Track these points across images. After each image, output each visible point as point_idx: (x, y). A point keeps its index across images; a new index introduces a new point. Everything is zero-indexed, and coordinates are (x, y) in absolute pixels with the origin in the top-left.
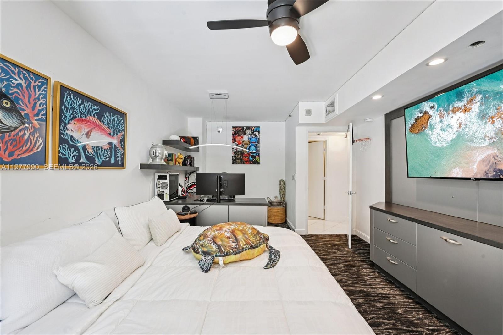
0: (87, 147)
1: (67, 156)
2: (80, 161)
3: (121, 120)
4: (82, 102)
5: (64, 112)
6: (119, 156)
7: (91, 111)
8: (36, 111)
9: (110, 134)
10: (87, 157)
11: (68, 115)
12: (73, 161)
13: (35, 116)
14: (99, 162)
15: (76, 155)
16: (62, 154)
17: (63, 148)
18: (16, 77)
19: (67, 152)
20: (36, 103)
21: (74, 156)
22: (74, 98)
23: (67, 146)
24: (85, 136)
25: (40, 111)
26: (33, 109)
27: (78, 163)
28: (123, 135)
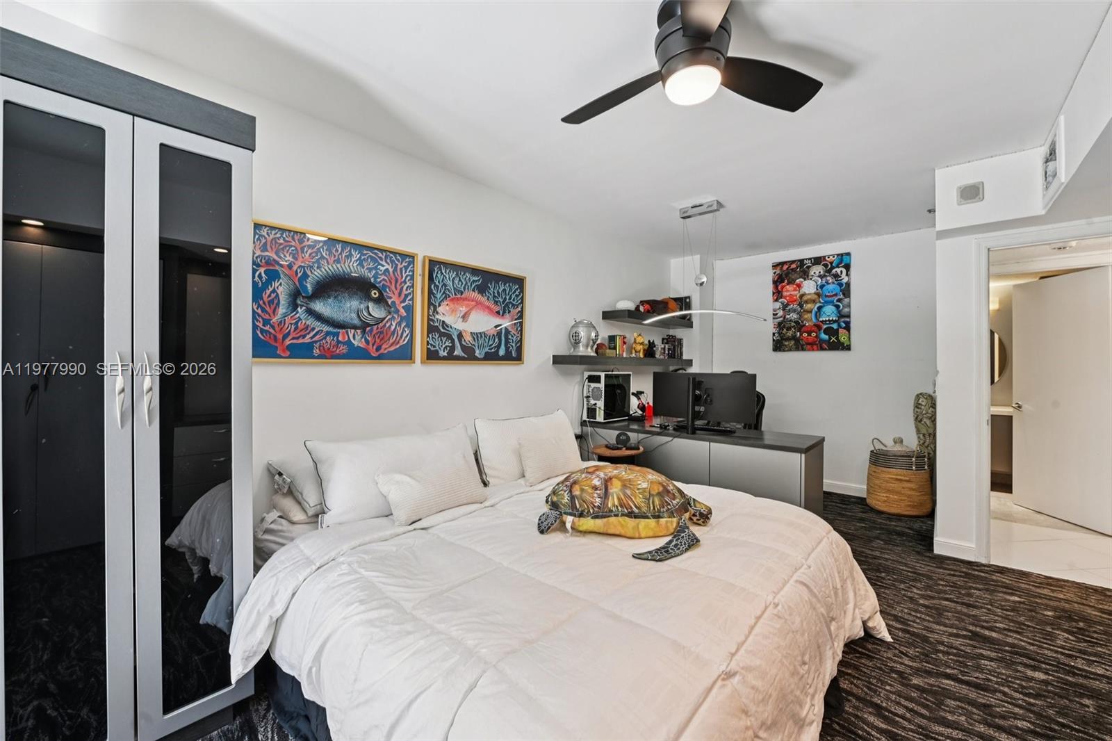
0: (464, 334)
1: (437, 348)
2: (455, 354)
3: (517, 289)
4: (457, 274)
5: (434, 291)
6: (514, 345)
7: (469, 284)
8: (403, 296)
9: (498, 313)
10: (464, 348)
11: (438, 296)
12: (445, 354)
13: (401, 302)
14: (480, 354)
15: (448, 346)
16: (431, 345)
17: (432, 338)
18: (384, 263)
19: (437, 343)
20: (402, 288)
21: (446, 347)
22: (446, 272)
23: (437, 336)
24: (462, 319)
25: (406, 296)
26: (400, 294)
27: (451, 357)
28: (519, 311)
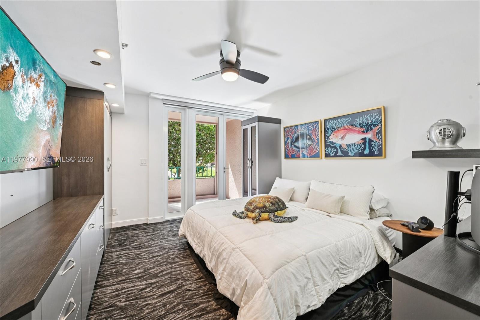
0: (342, 146)
1: (330, 153)
2: (338, 155)
4: (337, 121)
5: (327, 131)
6: (376, 147)
7: (344, 123)
8: (316, 135)
9: (363, 132)
10: (342, 152)
11: (329, 132)
12: (333, 155)
13: (316, 138)
14: (351, 154)
15: (335, 151)
16: (327, 152)
17: (328, 149)
18: (310, 127)
19: (330, 151)
20: (316, 133)
21: (334, 152)
22: (332, 122)
23: (330, 148)
24: (341, 139)
25: (317, 135)
26: (315, 135)
27: (336, 156)
